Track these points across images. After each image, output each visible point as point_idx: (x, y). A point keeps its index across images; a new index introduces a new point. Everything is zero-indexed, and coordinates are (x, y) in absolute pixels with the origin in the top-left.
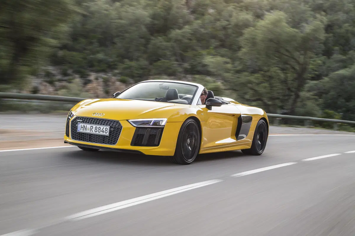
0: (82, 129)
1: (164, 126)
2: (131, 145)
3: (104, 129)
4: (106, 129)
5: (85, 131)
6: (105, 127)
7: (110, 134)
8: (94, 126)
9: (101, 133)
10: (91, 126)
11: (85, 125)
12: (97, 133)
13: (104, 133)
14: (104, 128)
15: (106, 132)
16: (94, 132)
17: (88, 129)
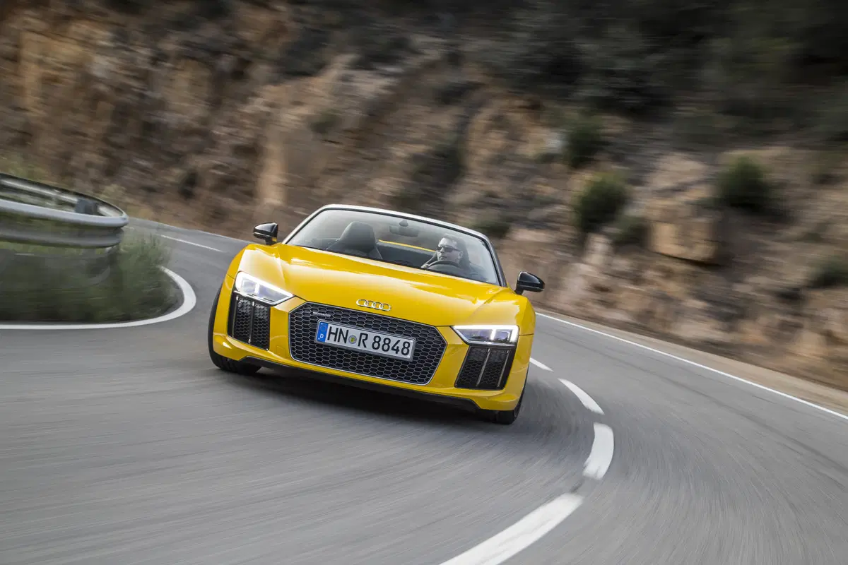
0: (332, 337)
1: (516, 343)
2: (455, 386)
3: (400, 346)
4: (407, 345)
5: (341, 343)
6: (403, 340)
7: (414, 358)
8: (372, 335)
9: (391, 353)
10: (362, 334)
11: (344, 329)
12: (380, 351)
13: (400, 352)
14: (399, 341)
15: (405, 351)
16: (369, 349)
17: (353, 338)
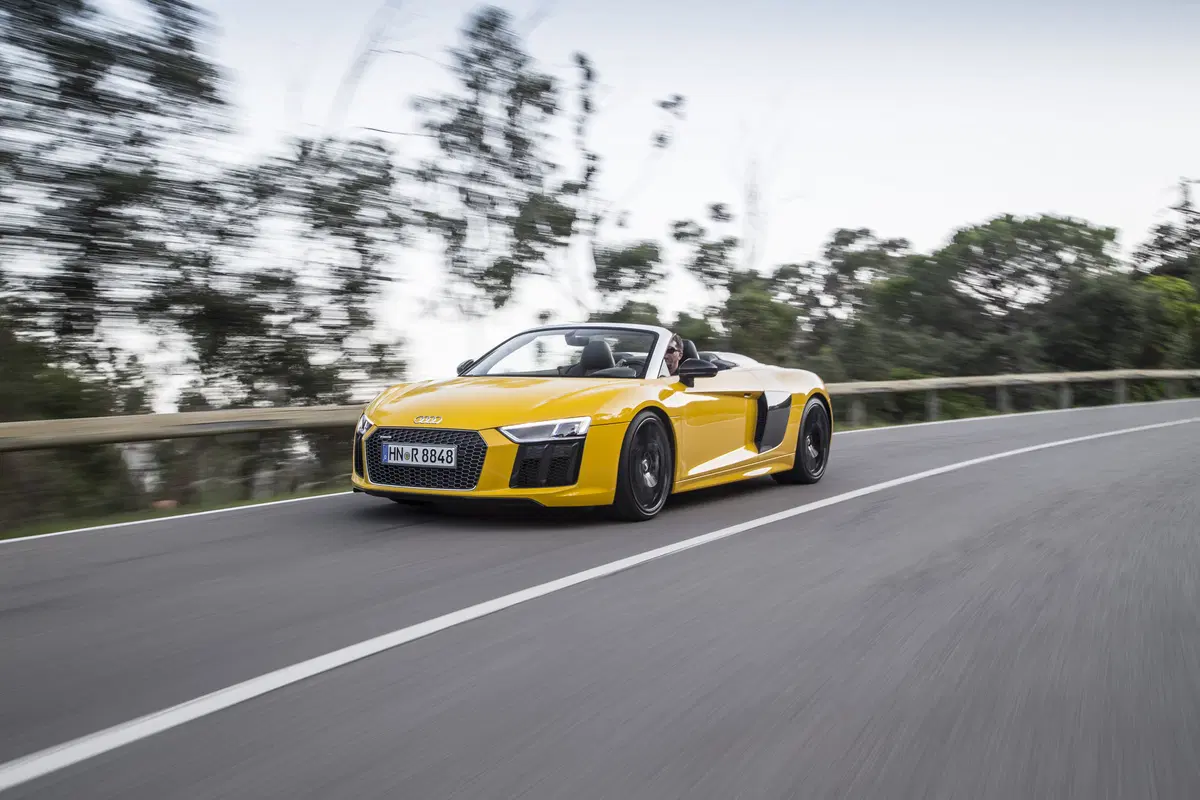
0: (392, 456)
1: (585, 435)
2: (510, 486)
3: (444, 455)
4: (450, 453)
5: (400, 462)
6: (446, 449)
7: (458, 465)
8: (421, 449)
9: (438, 463)
10: (413, 449)
11: (400, 447)
12: (429, 463)
13: (445, 462)
14: (443, 451)
15: (449, 459)
16: (421, 463)
17: (407, 455)
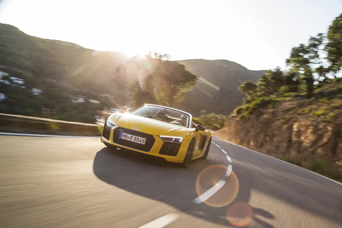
0: (124, 136)
1: (181, 143)
2: (159, 153)
4: (144, 140)
5: (126, 139)
6: (142, 139)
7: (145, 144)
8: (134, 137)
9: (139, 142)
11: (127, 135)
12: (136, 141)
13: (141, 142)
15: (143, 142)
16: (133, 141)
17: (129, 137)
